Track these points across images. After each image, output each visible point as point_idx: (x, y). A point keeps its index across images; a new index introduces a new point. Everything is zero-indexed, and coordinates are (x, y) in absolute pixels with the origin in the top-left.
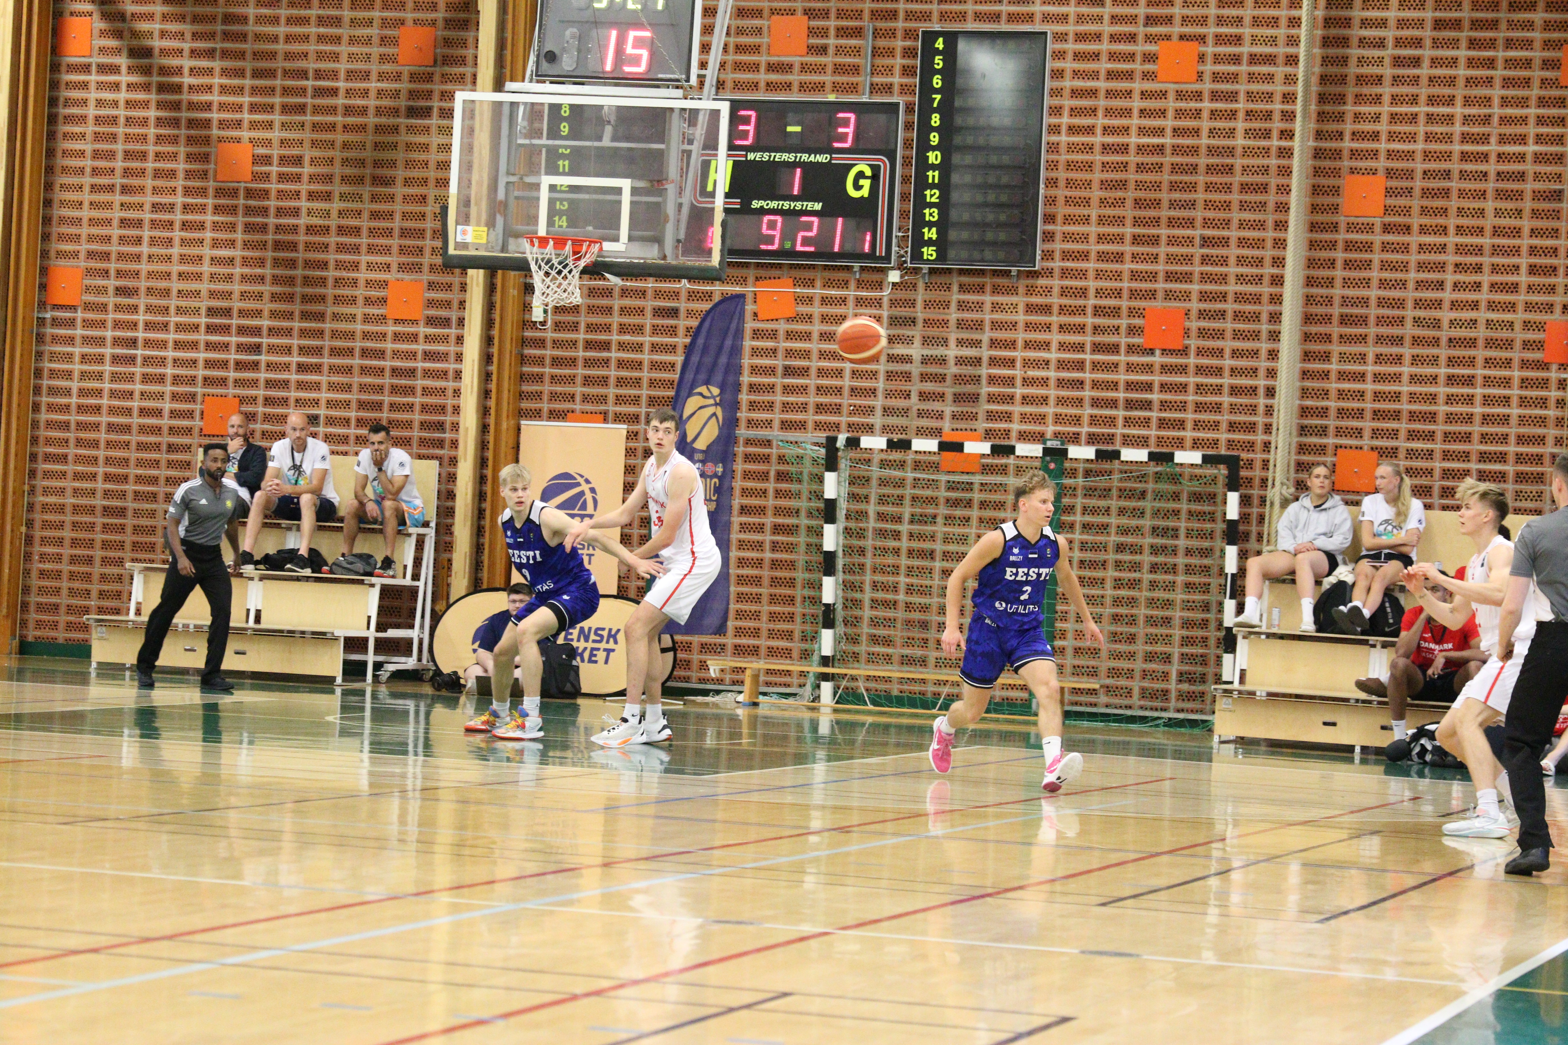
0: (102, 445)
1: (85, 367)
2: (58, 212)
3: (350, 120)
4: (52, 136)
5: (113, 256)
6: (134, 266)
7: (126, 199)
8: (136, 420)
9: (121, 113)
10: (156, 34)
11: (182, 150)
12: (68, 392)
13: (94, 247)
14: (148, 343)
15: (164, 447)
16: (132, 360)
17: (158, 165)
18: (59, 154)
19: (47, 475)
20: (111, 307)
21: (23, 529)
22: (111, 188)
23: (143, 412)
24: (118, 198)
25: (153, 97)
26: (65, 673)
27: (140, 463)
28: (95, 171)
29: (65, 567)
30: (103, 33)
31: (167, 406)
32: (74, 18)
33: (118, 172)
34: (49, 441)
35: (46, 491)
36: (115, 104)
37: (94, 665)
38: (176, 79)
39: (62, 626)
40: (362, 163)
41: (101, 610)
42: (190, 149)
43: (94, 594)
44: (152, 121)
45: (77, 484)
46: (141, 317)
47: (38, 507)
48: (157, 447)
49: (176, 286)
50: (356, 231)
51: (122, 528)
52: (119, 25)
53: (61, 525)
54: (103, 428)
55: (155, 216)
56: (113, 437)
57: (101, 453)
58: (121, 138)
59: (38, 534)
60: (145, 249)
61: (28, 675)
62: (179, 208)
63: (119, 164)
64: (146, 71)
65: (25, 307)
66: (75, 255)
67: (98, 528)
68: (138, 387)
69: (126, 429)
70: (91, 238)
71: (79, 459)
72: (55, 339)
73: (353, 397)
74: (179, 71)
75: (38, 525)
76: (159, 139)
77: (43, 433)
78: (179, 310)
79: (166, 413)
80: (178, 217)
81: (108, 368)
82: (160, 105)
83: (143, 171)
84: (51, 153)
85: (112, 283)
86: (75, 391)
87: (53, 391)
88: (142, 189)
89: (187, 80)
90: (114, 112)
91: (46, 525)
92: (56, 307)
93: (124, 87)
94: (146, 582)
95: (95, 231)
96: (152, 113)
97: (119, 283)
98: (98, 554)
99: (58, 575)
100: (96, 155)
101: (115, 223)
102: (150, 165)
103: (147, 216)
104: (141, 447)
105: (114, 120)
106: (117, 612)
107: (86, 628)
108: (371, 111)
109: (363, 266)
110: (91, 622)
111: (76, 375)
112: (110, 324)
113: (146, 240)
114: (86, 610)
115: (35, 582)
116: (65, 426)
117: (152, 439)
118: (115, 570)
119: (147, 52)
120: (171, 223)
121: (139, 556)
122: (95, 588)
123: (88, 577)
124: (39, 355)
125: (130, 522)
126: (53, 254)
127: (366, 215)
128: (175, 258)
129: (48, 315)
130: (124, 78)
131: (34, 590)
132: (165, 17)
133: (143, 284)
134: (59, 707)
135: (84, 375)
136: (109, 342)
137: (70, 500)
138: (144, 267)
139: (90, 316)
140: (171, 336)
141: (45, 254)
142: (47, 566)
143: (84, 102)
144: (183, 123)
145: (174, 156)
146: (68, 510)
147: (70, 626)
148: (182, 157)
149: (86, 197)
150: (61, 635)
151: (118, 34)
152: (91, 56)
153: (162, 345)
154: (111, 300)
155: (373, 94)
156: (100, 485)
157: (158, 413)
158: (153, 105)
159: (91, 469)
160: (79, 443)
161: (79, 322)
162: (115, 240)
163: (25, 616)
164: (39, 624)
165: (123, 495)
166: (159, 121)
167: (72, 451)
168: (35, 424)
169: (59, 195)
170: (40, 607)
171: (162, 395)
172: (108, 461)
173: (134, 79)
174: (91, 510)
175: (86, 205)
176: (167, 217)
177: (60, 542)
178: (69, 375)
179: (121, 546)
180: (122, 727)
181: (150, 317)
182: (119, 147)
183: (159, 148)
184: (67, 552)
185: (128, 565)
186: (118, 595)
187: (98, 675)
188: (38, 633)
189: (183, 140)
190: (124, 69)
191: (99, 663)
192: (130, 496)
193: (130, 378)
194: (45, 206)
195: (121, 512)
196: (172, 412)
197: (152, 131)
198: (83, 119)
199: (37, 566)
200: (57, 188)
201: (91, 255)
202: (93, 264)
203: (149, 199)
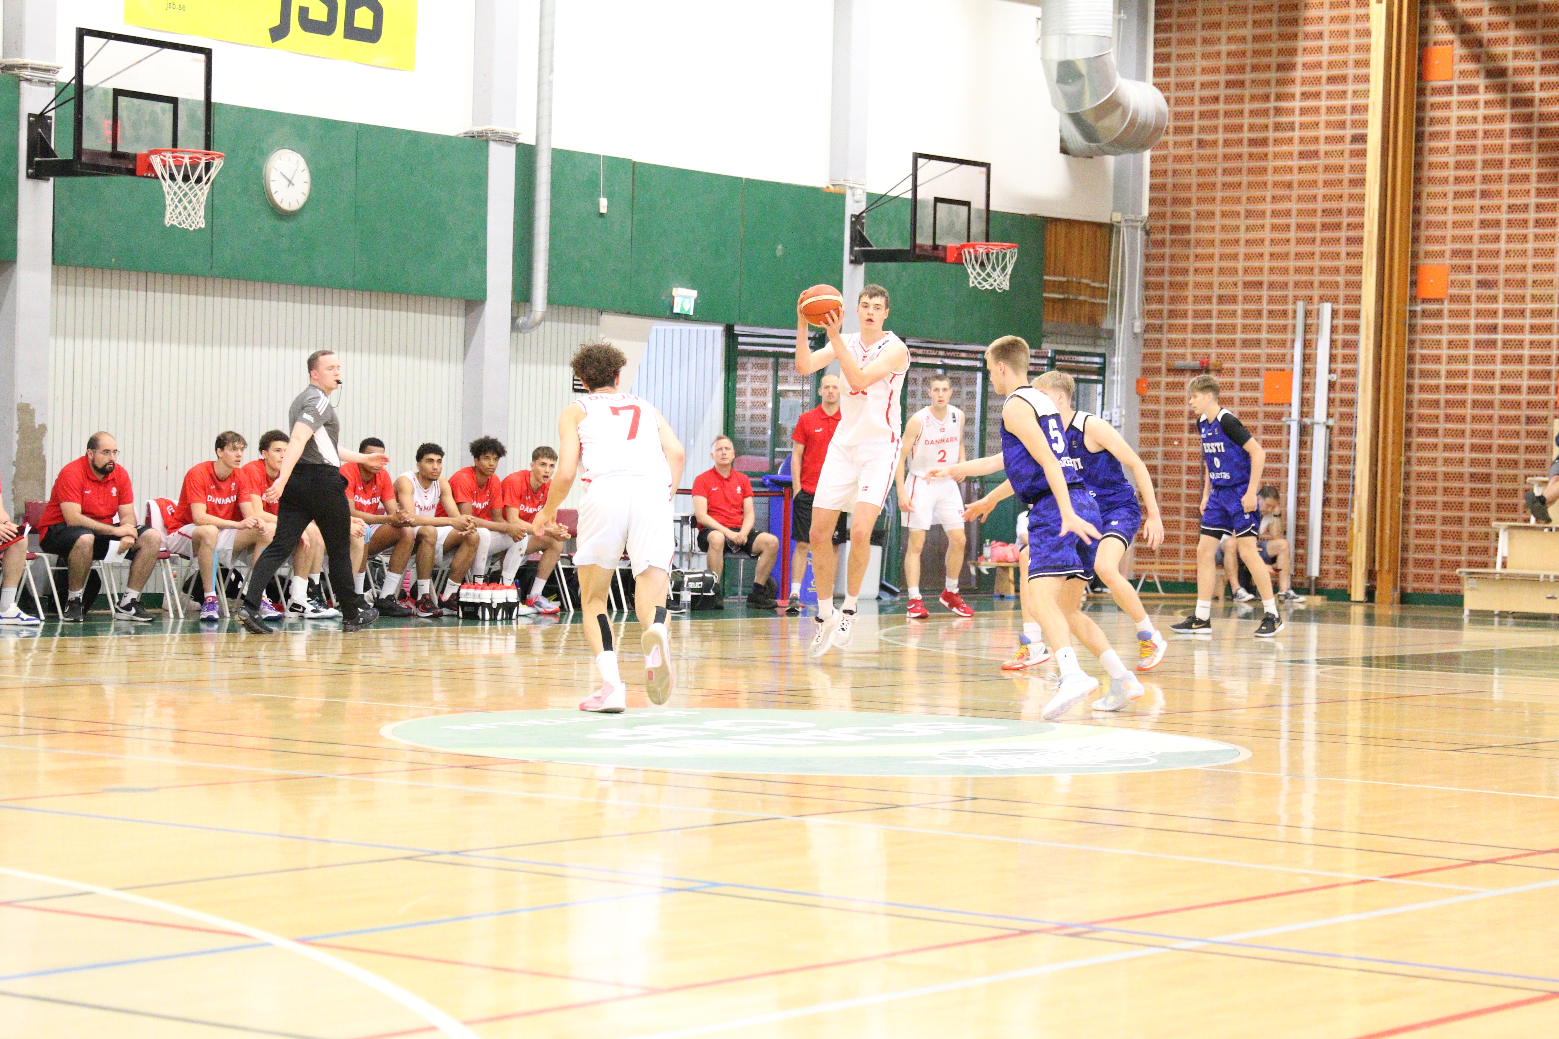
0: (1468, 419)
1: (1452, 352)
2: (1425, 217)
4: (1419, 151)
5: (1475, 253)
6: (1492, 261)
7: (1486, 202)
8: (1497, 397)
9: (1480, 127)
10: (1510, 56)
11: (1535, 156)
12: (1437, 374)
13: (1458, 246)
14: (1507, 328)
15: (1523, 420)
16: (1493, 344)
17: (1513, 171)
18: (1426, 166)
19: (1421, 447)
20: (1473, 298)
21: (1401, 495)
22: (1472, 194)
23: (1504, 389)
24: (1478, 202)
25: (1508, 111)
26: (1442, 619)
27: (1502, 434)
28: (1458, 180)
29: (1438, 527)
30: (1462, 59)
31: (1525, 383)
32: (1438, 47)
33: (1478, 179)
34: (1421, 418)
35: (1420, 461)
36: (1474, 120)
37: (1466, 612)
38: (1528, 94)
39: (1437, 578)
41: (1470, 564)
42: (1541, 155)
43: (1464, 550)
44: (1507, 133)
45: (1447, 455)
46: (1500, 306)
47: (1413, 476)
48: (1517, 419)
49: (1530, 276)
51: (1488, 492)
52: (1478, 50)
53: (1434, 491)
54: (1469, 404)
55: (1511, 216)
56: (1477, 412)
57: (1468, 427)
58: (1480, 149)
59: (1414, 498)
60: (1503, 246)
61: (1409, 621)
62: (1532, 208)
63: (1479, 172)
64: (1502, 89)
65: (1398, 302)
66: (1441, 254)
67: (1467, 492)
68: (1499, 367)
69: (1489, 404)
70: (1455, 239)
71: (1449, 433)
72: (1425, 328)
74: (1531, 87)
75: (1413, 491)
76: (1514, 148)
77: (1416, 411)
78: (1534, 298)
79: (1524, 389)
80: (1532, 215)
81: (1472, 352)
82: (1514, 118)
83: (1500, 178)
84: (1418, 166)
85: (1474, 277)
86: (1443, 373)
87: (1424, 374)
88: (1499, 193)
89: (1538, 94)
90: (1474, 127)
91: (1421, 491)
92: (1425, 301)
93: (1482, 104)
94: (1510, 539)
95: (1458, 232)
96: (1507, 126)
97: (1481, 277)
98: (1467, 515)
99: (1432, 534)
100: (1458, 165)
101: (1476, 224)
102: (1506, 171)
103: (1504, 216)
104: (1503, 420)
105: (1473, 134)
106: (1485, 565)
107: (1457, 580)
110: (1463, 575)
111: (1444, 359)
112: (1473, 313)
113: (1503, 238)
114: (1458, 564)
115: (1413, 541)
116: (1436, 404)
117: (1512, 413)
118: (1482, 529)
119: (1502, 72)
120: (1526, 222)
121: (1504, 516)
122: (1465, 545)
123: (1458, 536)
124: (1412, 342)
125: (1494, 486)
126: (1422, 254)
128: (1530, 253)
129: (1419, 308)
130: (1482, 96)
131: (1412, 548)
132: (1517, 40)
133: (1501, 277)
134: (1436, 650)
135: (1451, 359)
136: (1472, 328)
137: (1441, 469)
138: (1502, 262)
139: (1455, 307)
140: (1528, 321)
141: (1415, 255)
142: (1423, 527)
143: (1447, 120)
144: (1535, 132)
145: (1528, 162)
146: (1440, 477)
147: (1444, 579)
148: (1534, 162)
149: (1450, 203)
150: (1437, 587)
151: (1476, 58)
152: (1452, 79)
153: (1520, 329)
154: (1474, 292)
156: (1468, 455)
157: (1517, 389)
158: (1508, 118)
159: (1459, 441)
160: (1448, 418)
161: (1446, 313)
162: (1476, 239)
163: (1405, 571)
164: (1417, 578)
165: (1488, 462)
166: (1514, 133)
167: (1442, 426)
168: (1409, 404)
169: (1426, 203)
170: (1418, 563)
171: (1520, 374)
172: (1474, 433)
173: (1492, 96)
174: (1460, 477)
175: (1450, 210)
176: (1523, 216)
177: (1433, 505)
178: (1437, 359)
179: (1487, 507)
180: (1493, 666)
181: (1508, 306)
182: (1479, 157)
183: (1515, 156)
184: (1439, 514)
185: (1494, 524)
186: (1486, 550)
187: (1471, 621)
188: (1416, 585)
189: (1535, 148)
190: (1482, 89)
191: (1471, 611)
192: (1494, 464)
193: (1492, 360)
194: (1414, 212)
195: (1487, 478)
196: (1529, 388)
197: (1507, 141)
198: (1446, 135)
199: (1413, 527)
200: (1424, 196)
201: (1455, 253)
202: (1457, 261)
203: (1505, 201)
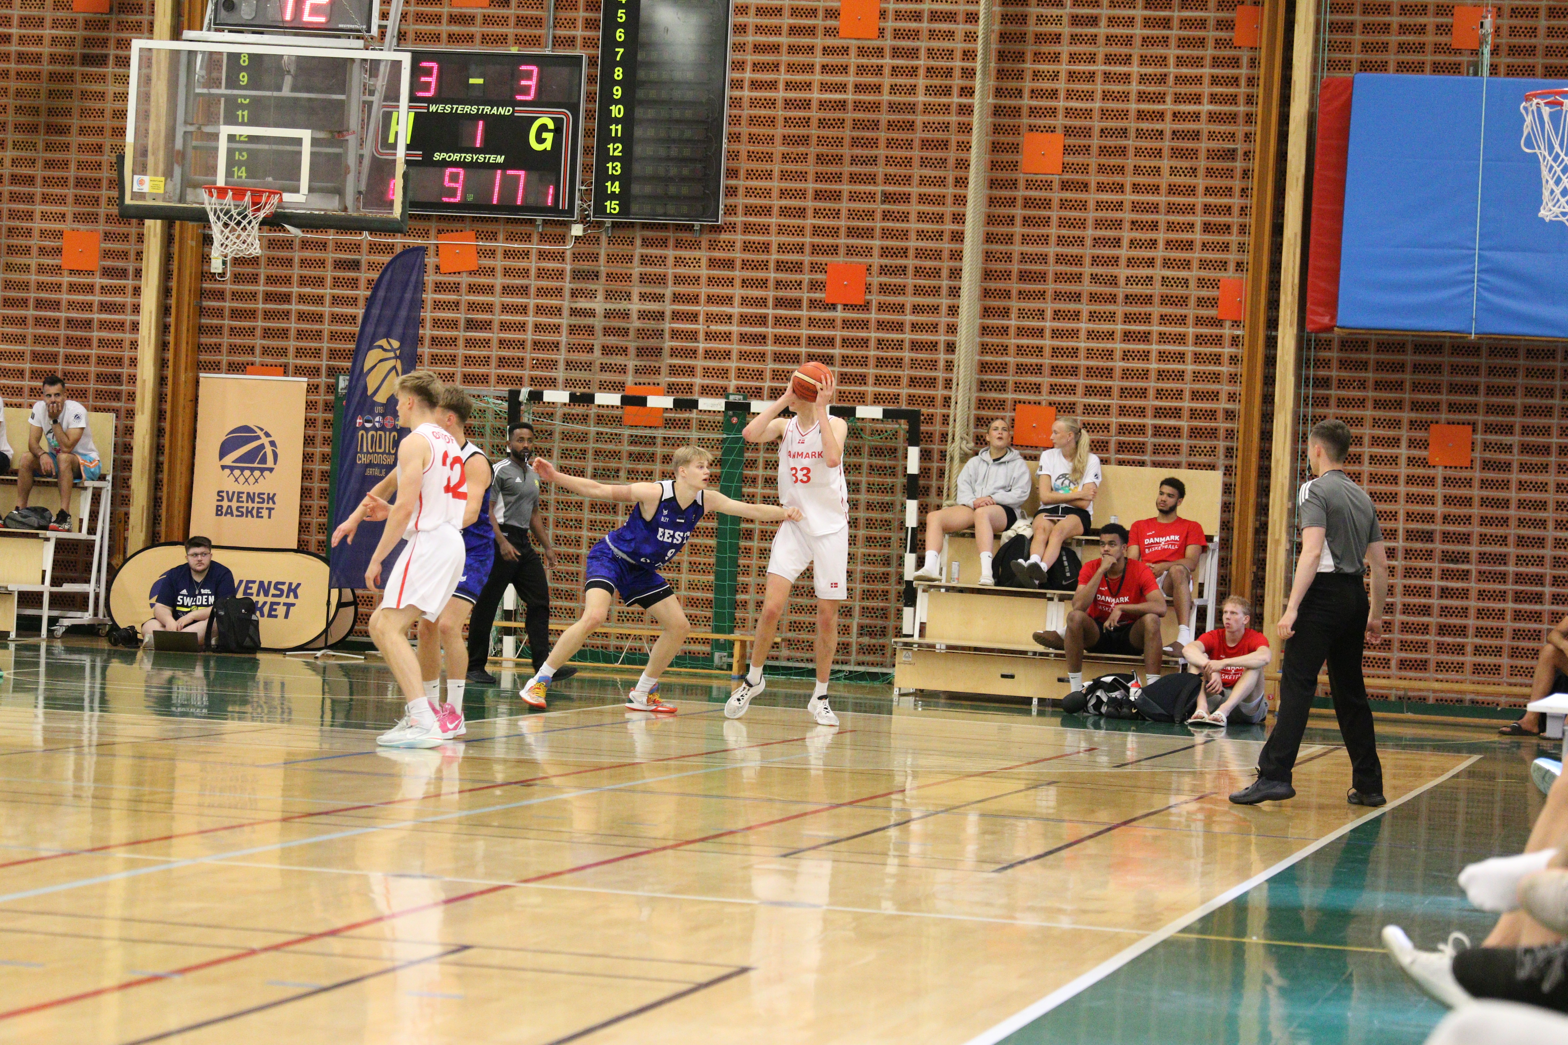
3: (25, 67)
40: (35, 111)
50: (30, 180)
73: (27, 348)
108: (45, 59)
109: (37, 216)
127: (40, 164)
155: (47, 41)
